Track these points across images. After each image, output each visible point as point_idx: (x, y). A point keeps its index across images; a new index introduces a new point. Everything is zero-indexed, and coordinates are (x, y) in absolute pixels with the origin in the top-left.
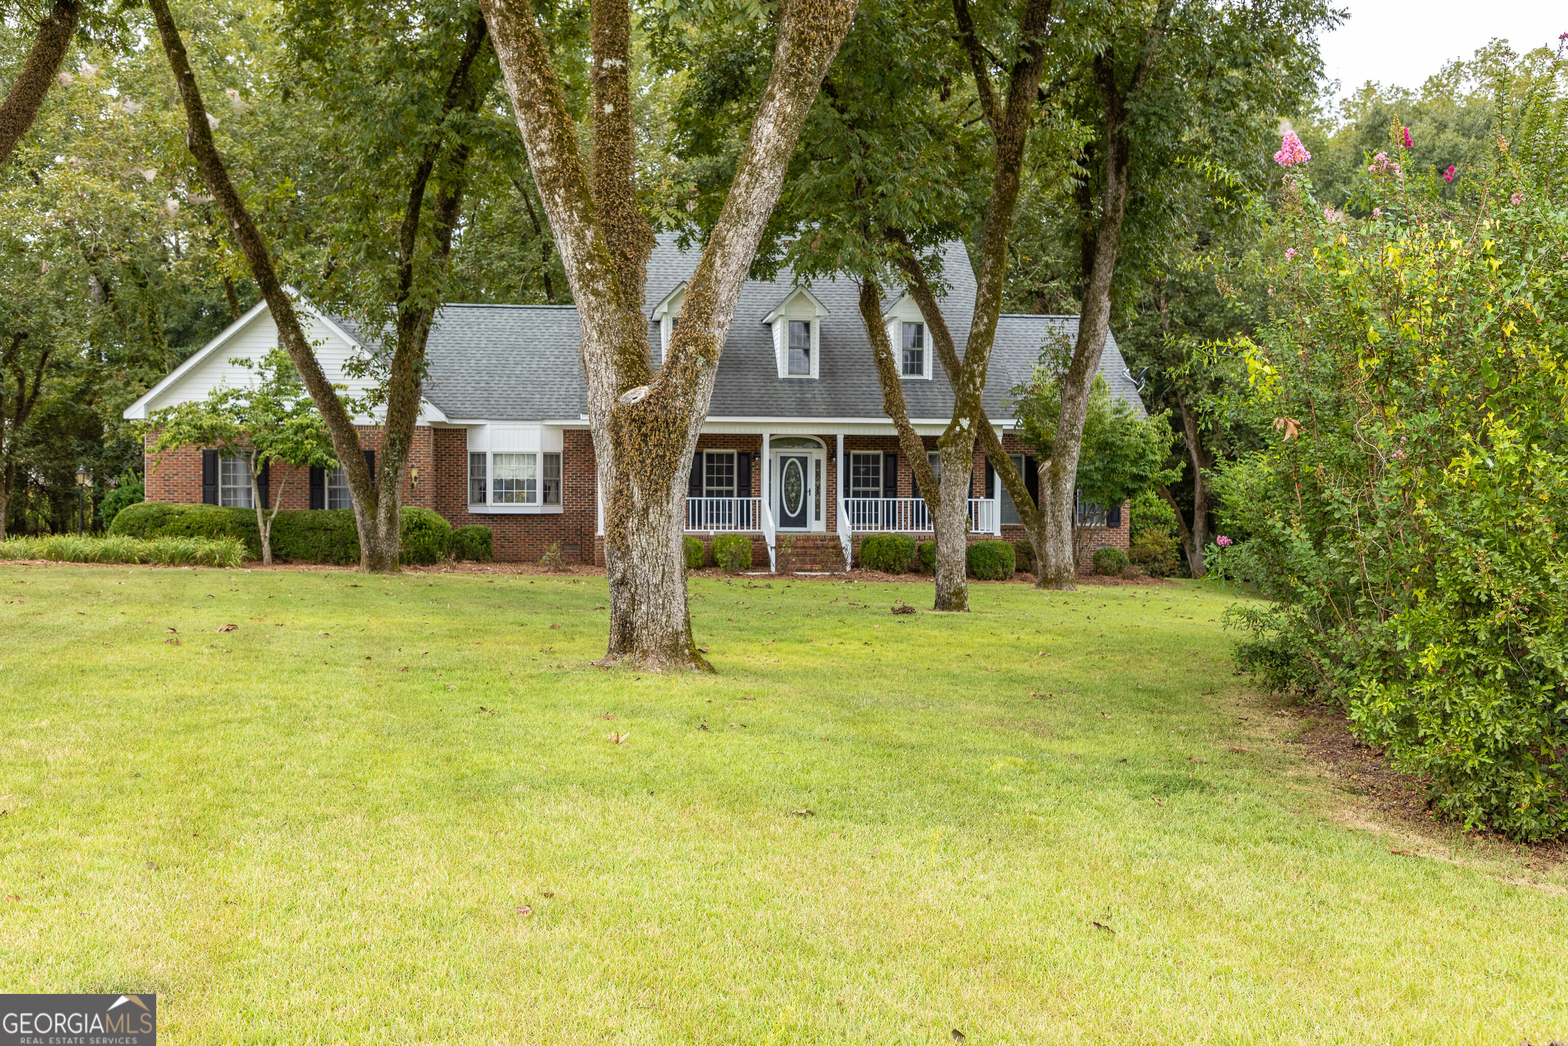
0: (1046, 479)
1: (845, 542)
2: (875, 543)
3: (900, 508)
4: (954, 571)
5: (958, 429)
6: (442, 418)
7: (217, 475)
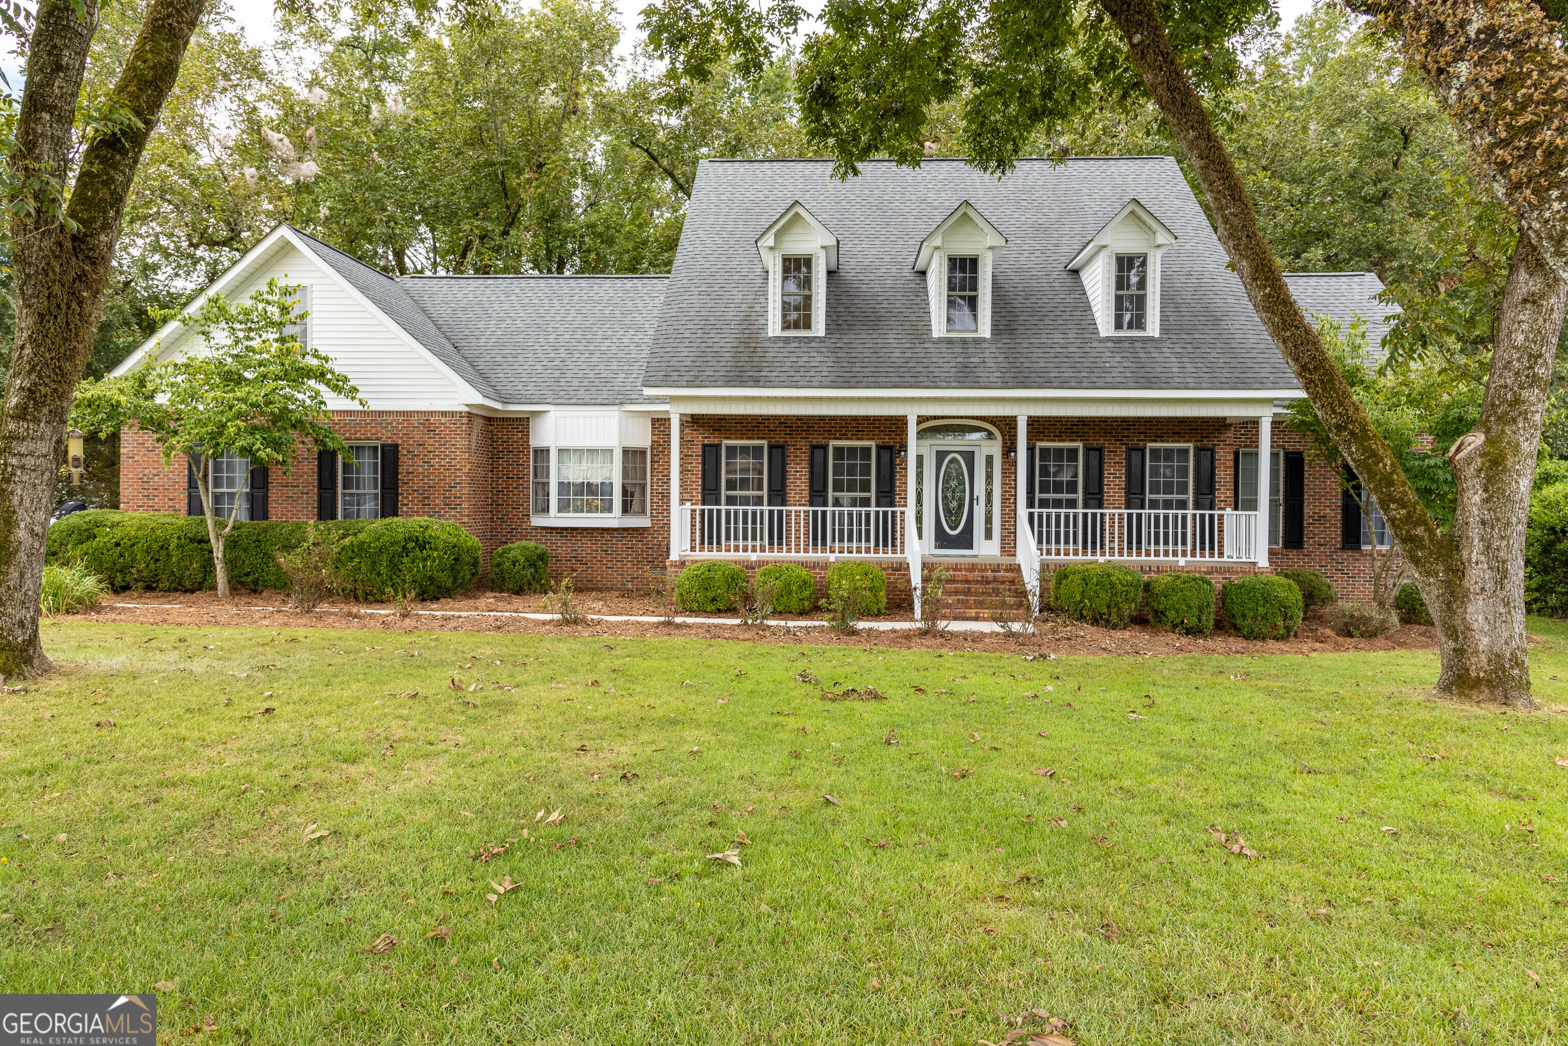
0: (1471, 470)
1: (1031, 581)
2: (1077, 579)
3: (1102, 523)
6: (477, 398)
7: (206, 475)
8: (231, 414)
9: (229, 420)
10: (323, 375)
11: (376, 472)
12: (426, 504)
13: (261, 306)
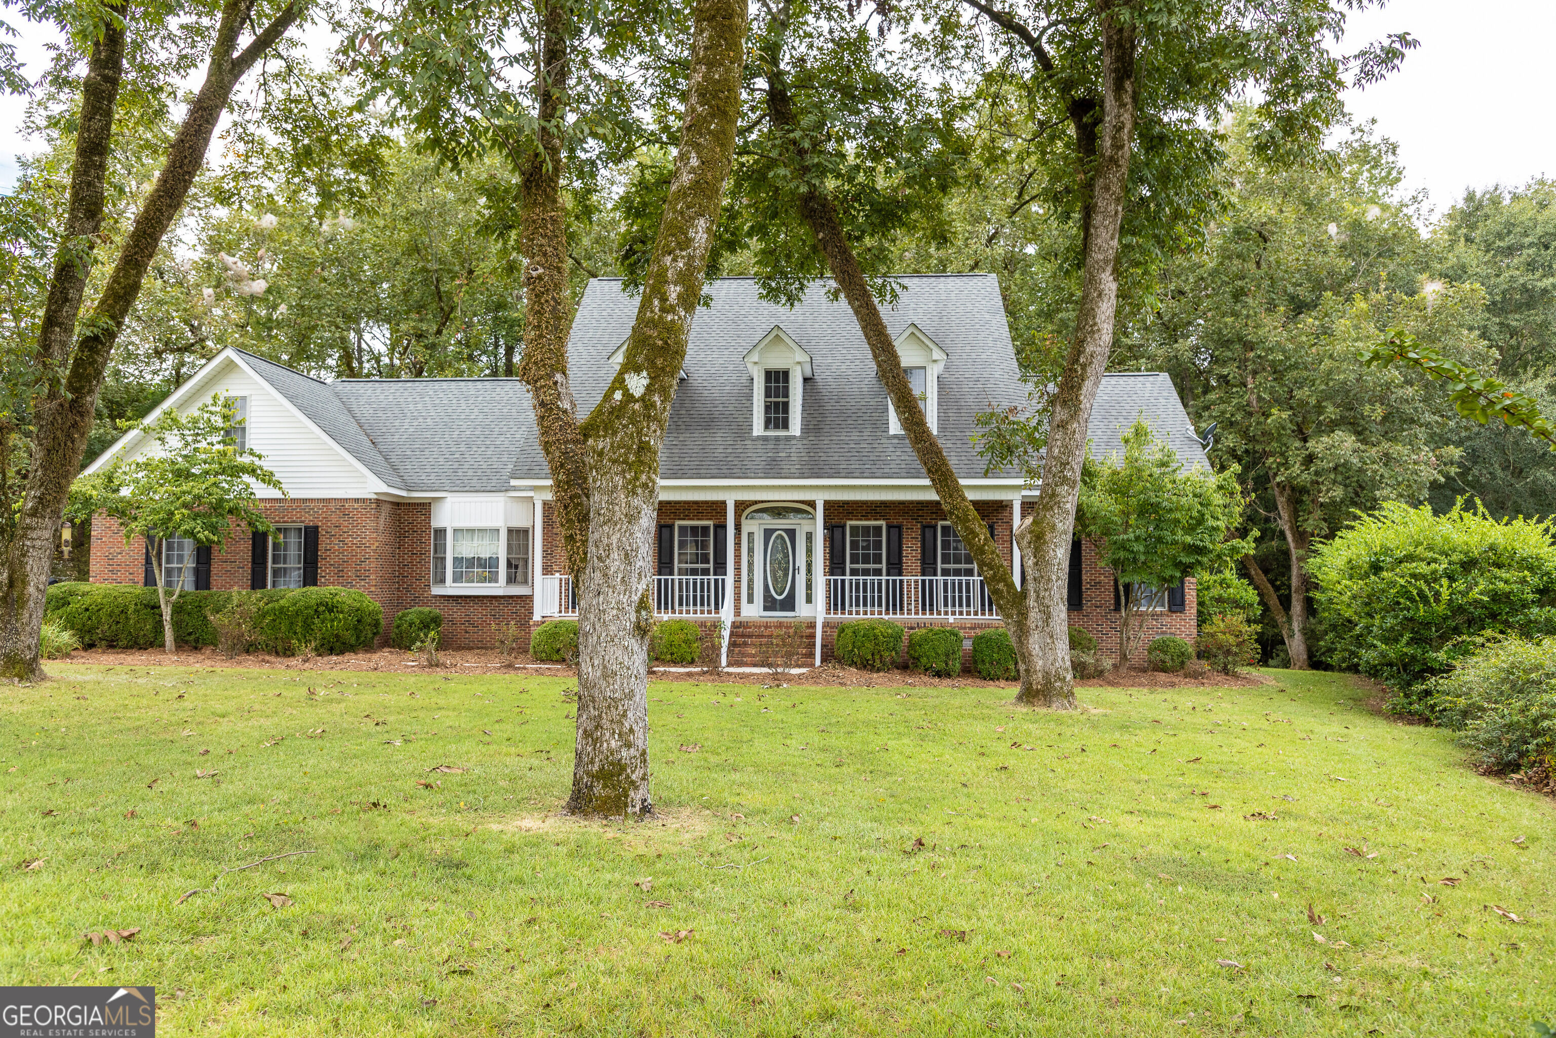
0: (1025, 543)
3: (901, 588)
4: (605, 722)
5: (618, 395)
6: (384, 488)
7: (159, 553)
8: (178, 504)
9: (177, 509)
10: (254, 471)
11: (300, 550)
12: (340, 576)
13: (206, 416)
